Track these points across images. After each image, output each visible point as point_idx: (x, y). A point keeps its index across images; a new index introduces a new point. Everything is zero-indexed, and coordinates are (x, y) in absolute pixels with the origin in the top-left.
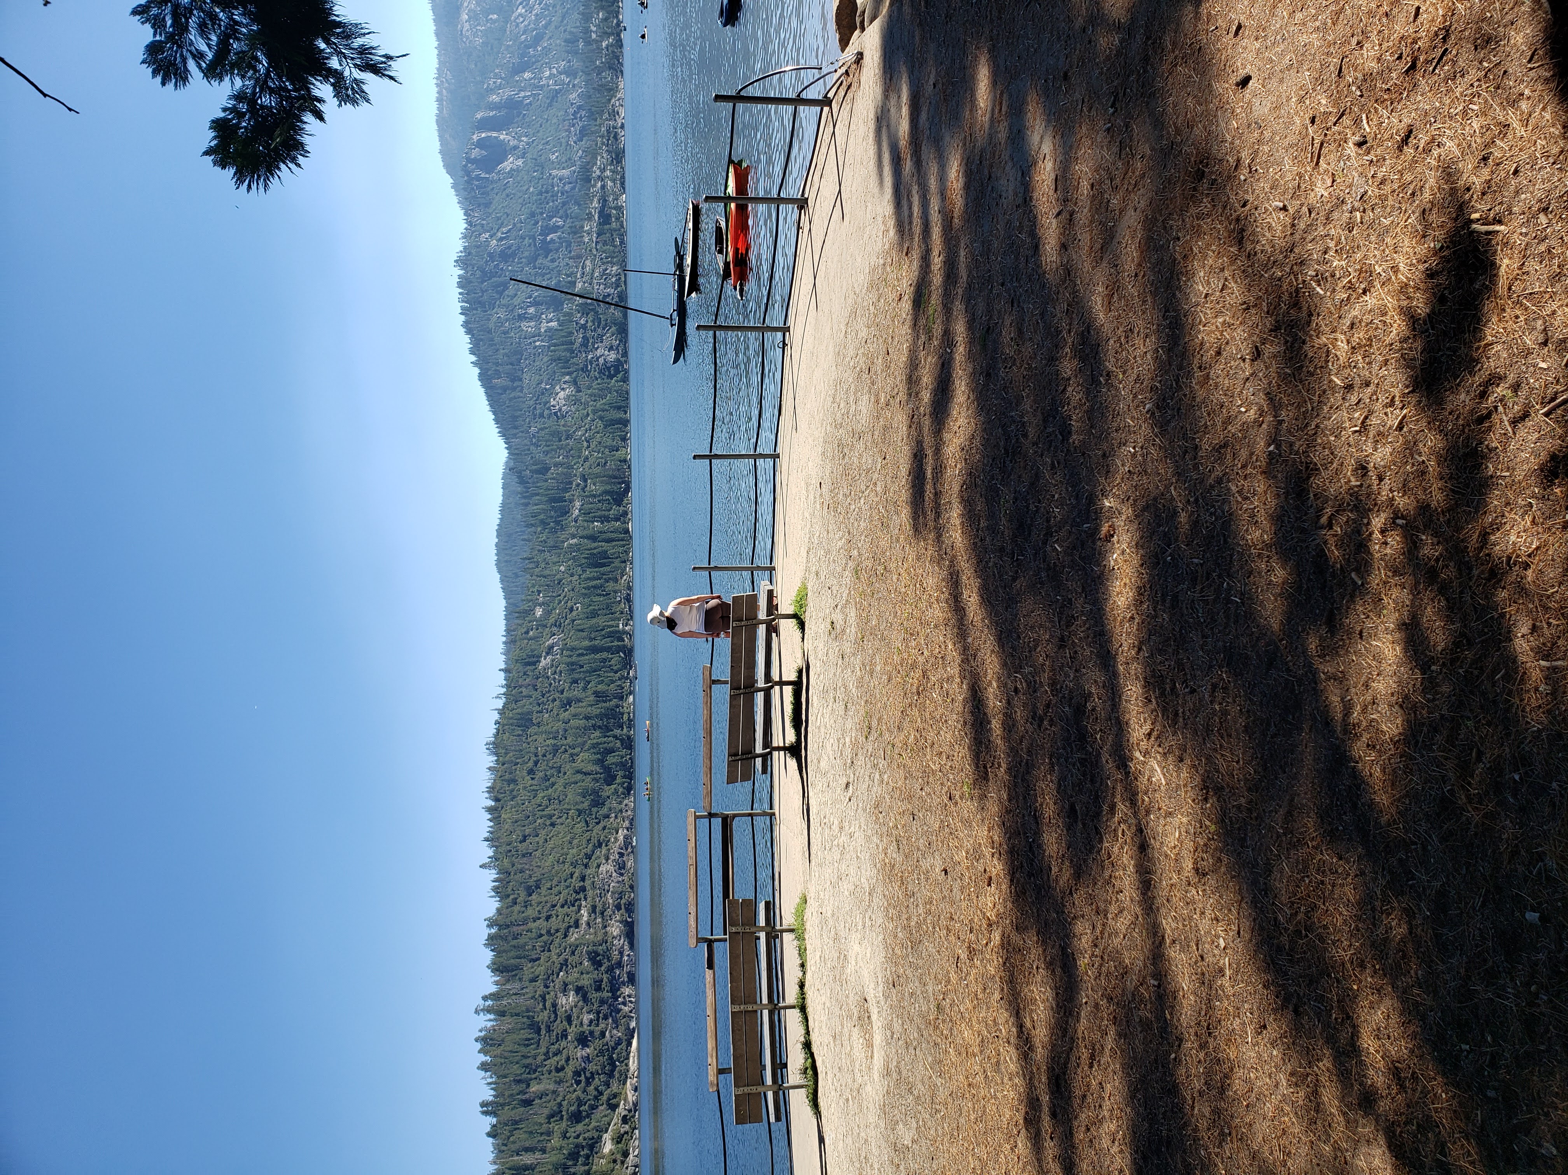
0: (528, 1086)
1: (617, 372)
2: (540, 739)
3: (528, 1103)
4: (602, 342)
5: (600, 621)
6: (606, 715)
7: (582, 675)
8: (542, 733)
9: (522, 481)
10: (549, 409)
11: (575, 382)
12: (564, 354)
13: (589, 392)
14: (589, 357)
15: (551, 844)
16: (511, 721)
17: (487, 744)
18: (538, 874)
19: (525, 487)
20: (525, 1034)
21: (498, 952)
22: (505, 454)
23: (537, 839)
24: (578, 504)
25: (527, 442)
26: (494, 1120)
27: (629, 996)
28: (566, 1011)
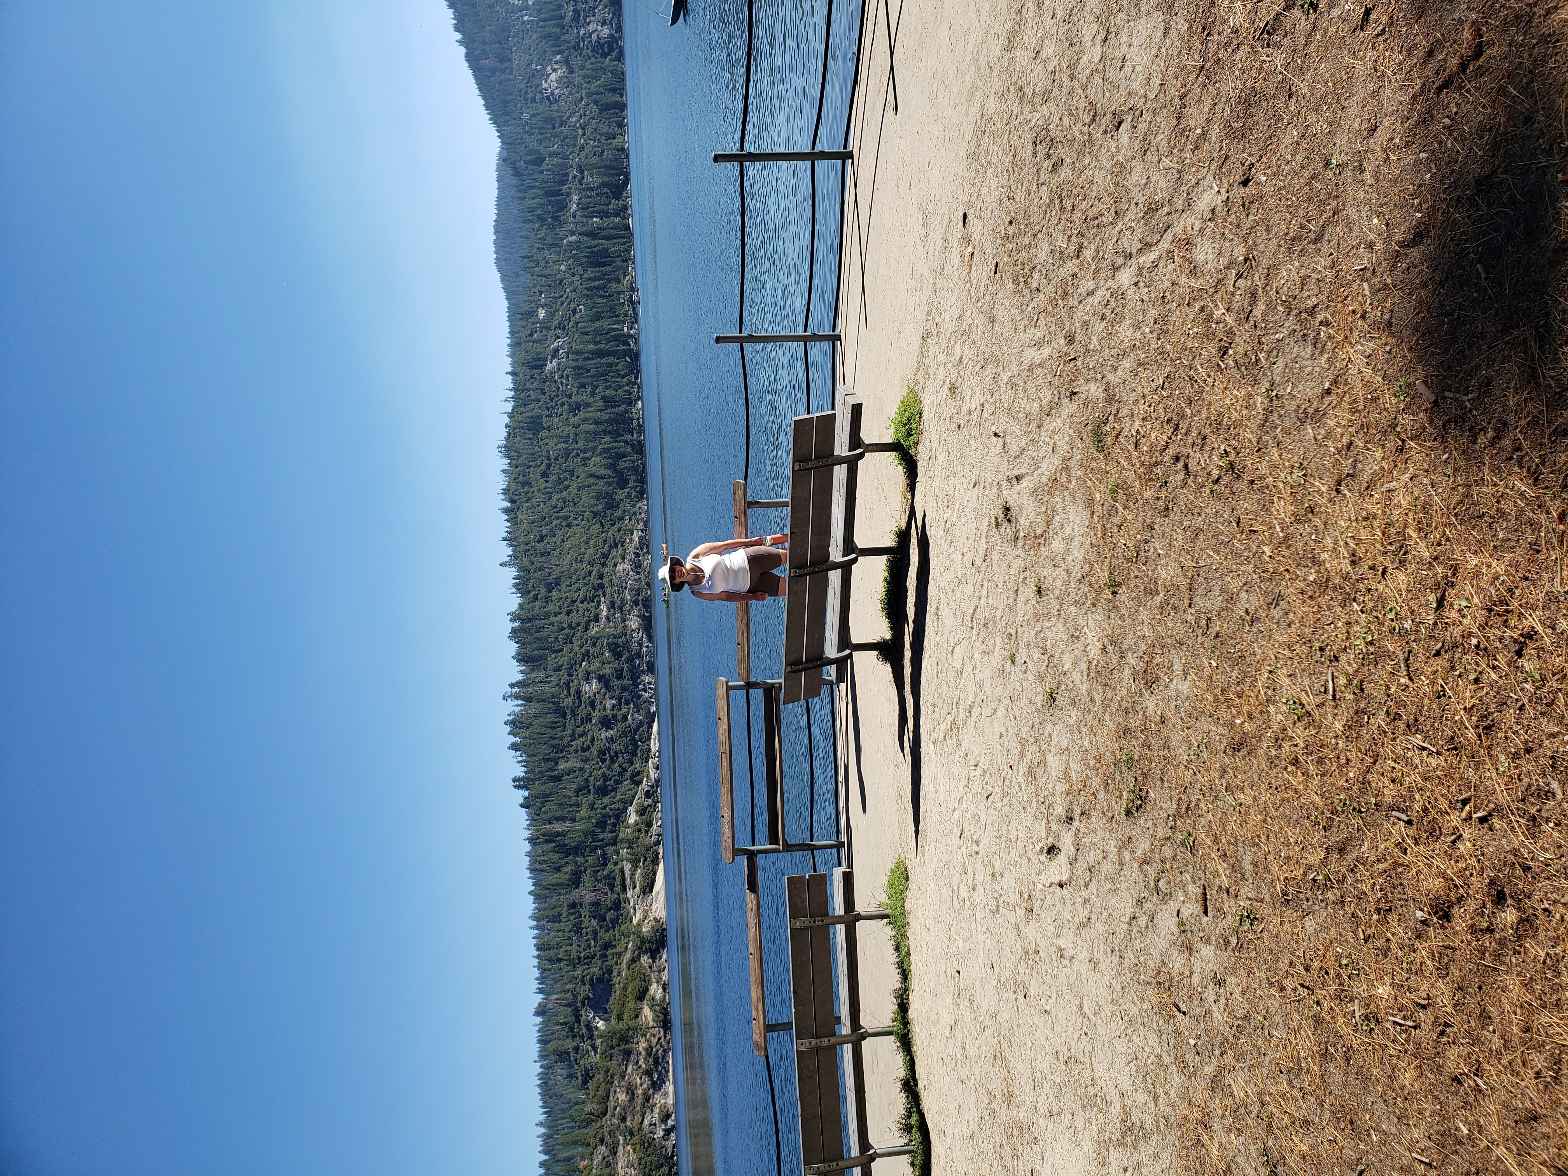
0: (557, 764)
1: (611, 50)
2: (552, 442)
3: (557, 779)
4: (594, 15)
5: (604, 324)
6: (616, 421)
7: (589, 380)
8: (552, 437)
9: (517, 173)
10: (540, 92)
11: (567, 62)
12: (553, 30)
13: (582, 73)
14: (581, 33)
15: (568, 544)
16: (521, 425)
17: (499, 447)
18: (557, 572)
19: (520, 180)
20: (551, 718)
21: (522, 644)
22: (498, 143)
23: (554, 539)
24: (575, 198)
25: (519, 129)
26: (526, 793)
27: (649, 683)
28: (589, 697)
